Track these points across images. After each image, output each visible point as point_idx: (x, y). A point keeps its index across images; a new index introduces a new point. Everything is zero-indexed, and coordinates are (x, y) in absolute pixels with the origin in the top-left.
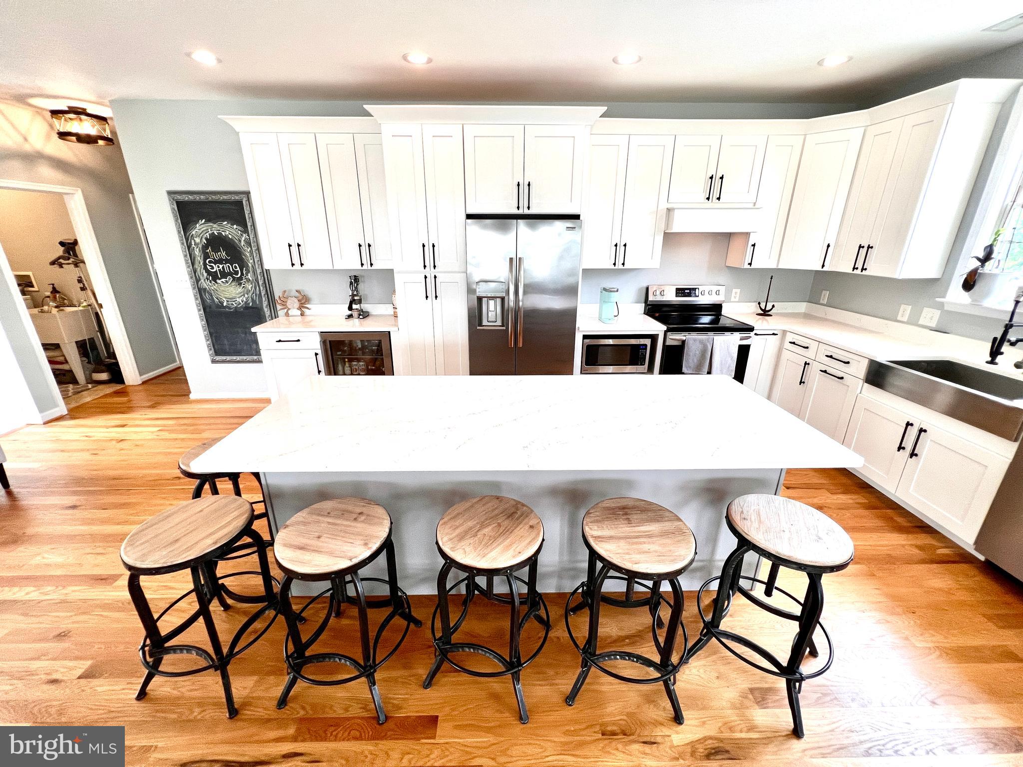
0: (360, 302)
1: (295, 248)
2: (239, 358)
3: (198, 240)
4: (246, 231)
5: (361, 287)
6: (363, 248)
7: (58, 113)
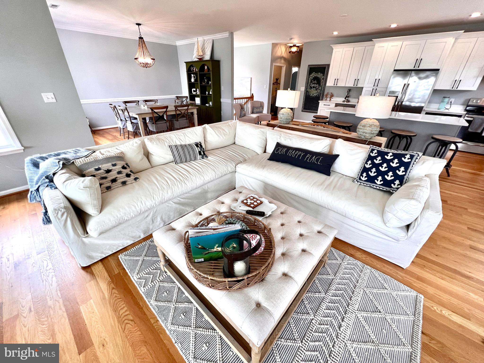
0: (348, 97)
1: (337, 80)
2: (309, 111)
3: (311, 78)
4: (324, 76)
5: (350, 92)
6: (356, 80)
7: (291, 47)
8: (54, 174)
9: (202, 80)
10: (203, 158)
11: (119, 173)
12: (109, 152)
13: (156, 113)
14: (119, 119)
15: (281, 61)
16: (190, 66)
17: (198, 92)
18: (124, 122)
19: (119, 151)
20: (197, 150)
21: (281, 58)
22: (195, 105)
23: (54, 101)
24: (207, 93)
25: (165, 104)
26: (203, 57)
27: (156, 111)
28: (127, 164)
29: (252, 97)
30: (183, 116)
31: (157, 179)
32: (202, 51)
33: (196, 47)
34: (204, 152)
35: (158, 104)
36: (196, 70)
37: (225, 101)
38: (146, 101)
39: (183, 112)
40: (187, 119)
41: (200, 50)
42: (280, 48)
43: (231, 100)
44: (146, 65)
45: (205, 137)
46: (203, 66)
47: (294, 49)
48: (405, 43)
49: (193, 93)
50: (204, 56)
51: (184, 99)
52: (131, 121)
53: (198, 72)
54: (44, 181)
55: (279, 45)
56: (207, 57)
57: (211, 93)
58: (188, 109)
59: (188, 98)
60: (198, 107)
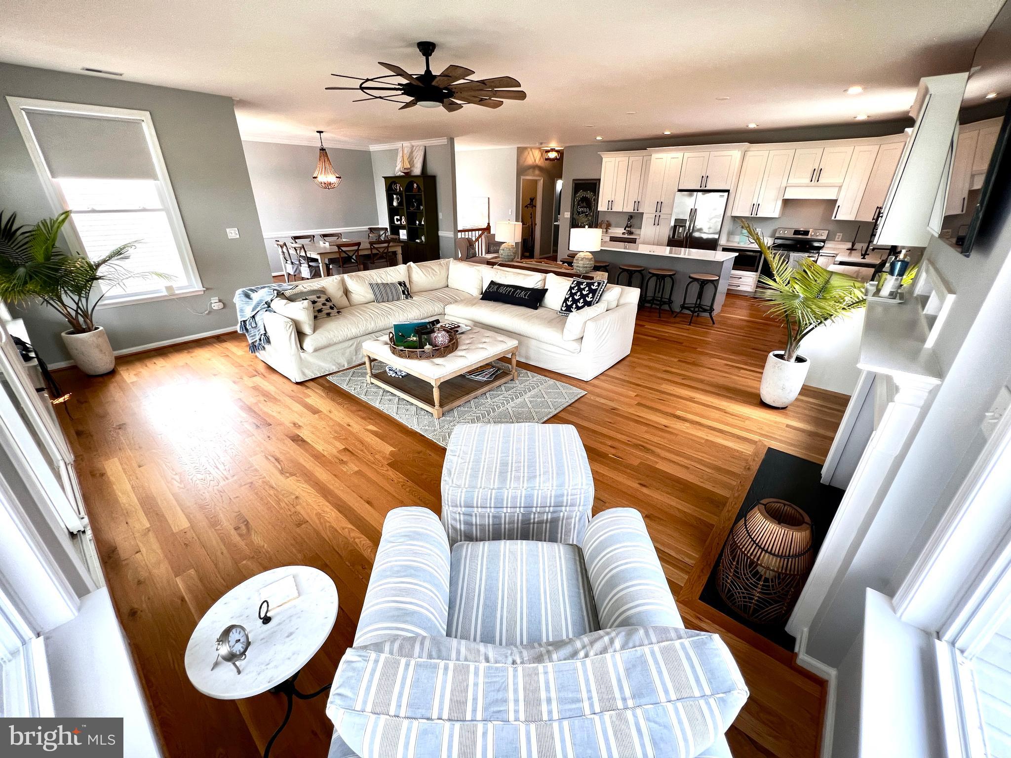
0: (630, 227)
1: (611, 202)
3: (577, 198)
4: (595, 195)
5: (631, 220)
6: (636, 203)
7: (547, 151)
8: (272, 301)
9: (409, 204)
10: (407, 298)
11: (324, 304)
12: (310, 286)
13: (344, 252)
14: (289, 262)
15: (533, 172)
16: (391, 183)
17: (404, 222)
18: (295, 267)
19: (320, 286)
20: (401, 289)
21: (534, 167)
22: (399, 241)
23: (238, 236)
24: (417, 222)
25: (356, 240)
26: (411, 171)
27: (344, 249)
28: (329, 298)
29: (488, 228)
30: (381, 257)
31: (359, 313)
32: (409, 162)
33: (400, 155)
34: (408, 291)
35: (344, 240)
36: (400, 188)
37: (445, 233)
38: (325, 236)
39: (381, 250)
40: (387, 261)
41: (407, 162)
42: (531, 153)
43: (452, 233)
44: (328, 185)
45: (409, 277)
46: (410, 184)
47: (553, 155)
48: (687, 155)
49: (396, 222)
50: (412, 169)
51: (382, 233)
52: (308, 264)
53: (404, 192)
54: (263, 307)
55: (529, 150)
56: (417, 171)
57: (423, 223)
58: (388, 246)
59: (389, 230)
60: (402, 244)
